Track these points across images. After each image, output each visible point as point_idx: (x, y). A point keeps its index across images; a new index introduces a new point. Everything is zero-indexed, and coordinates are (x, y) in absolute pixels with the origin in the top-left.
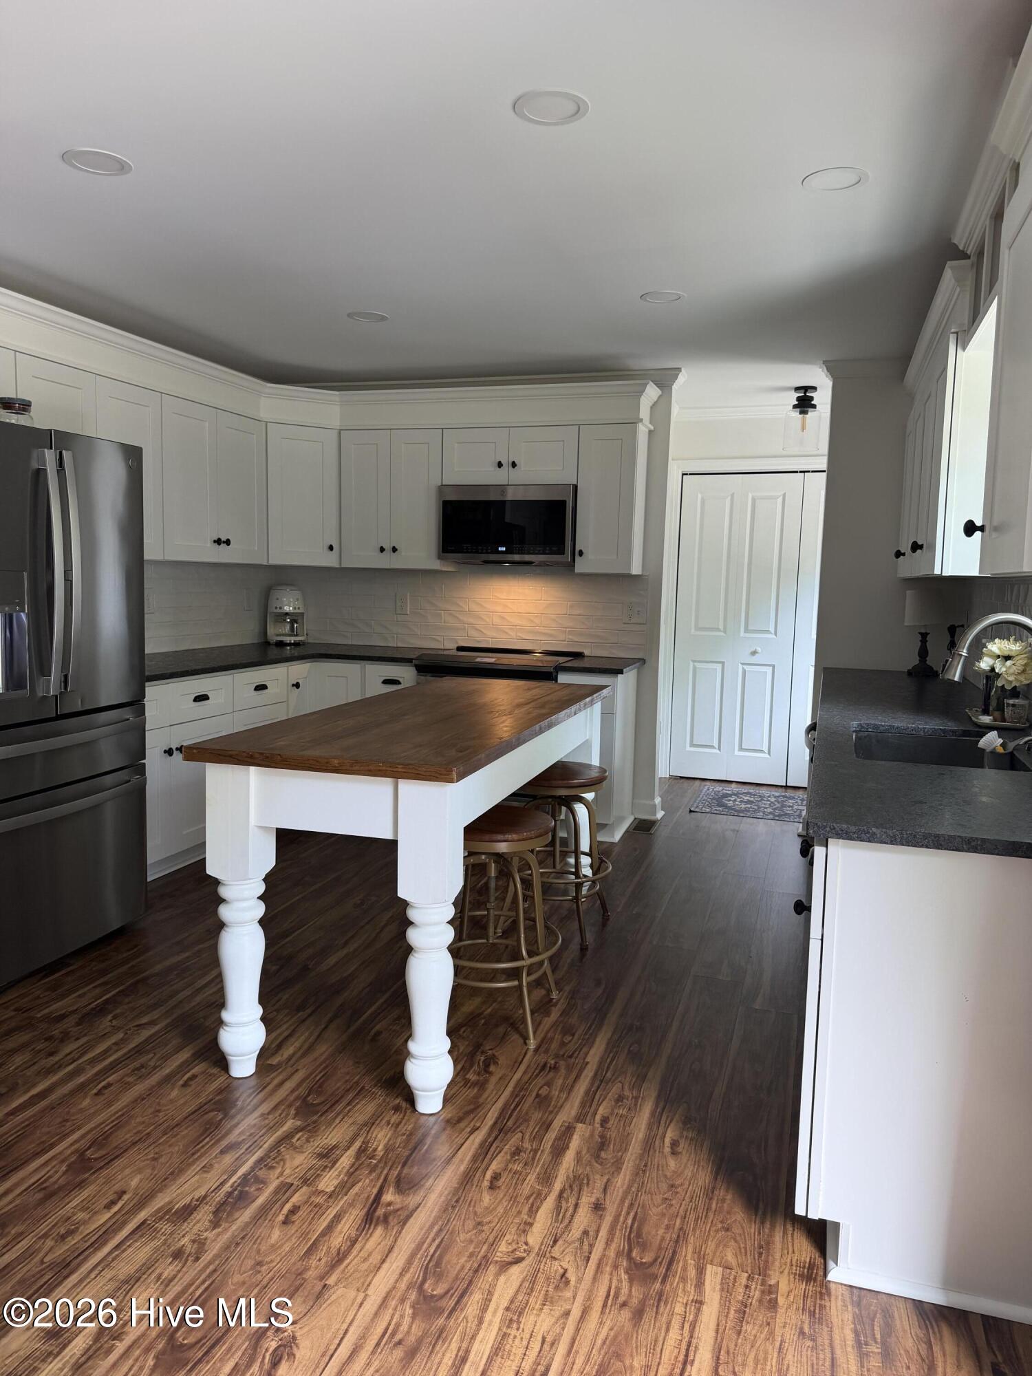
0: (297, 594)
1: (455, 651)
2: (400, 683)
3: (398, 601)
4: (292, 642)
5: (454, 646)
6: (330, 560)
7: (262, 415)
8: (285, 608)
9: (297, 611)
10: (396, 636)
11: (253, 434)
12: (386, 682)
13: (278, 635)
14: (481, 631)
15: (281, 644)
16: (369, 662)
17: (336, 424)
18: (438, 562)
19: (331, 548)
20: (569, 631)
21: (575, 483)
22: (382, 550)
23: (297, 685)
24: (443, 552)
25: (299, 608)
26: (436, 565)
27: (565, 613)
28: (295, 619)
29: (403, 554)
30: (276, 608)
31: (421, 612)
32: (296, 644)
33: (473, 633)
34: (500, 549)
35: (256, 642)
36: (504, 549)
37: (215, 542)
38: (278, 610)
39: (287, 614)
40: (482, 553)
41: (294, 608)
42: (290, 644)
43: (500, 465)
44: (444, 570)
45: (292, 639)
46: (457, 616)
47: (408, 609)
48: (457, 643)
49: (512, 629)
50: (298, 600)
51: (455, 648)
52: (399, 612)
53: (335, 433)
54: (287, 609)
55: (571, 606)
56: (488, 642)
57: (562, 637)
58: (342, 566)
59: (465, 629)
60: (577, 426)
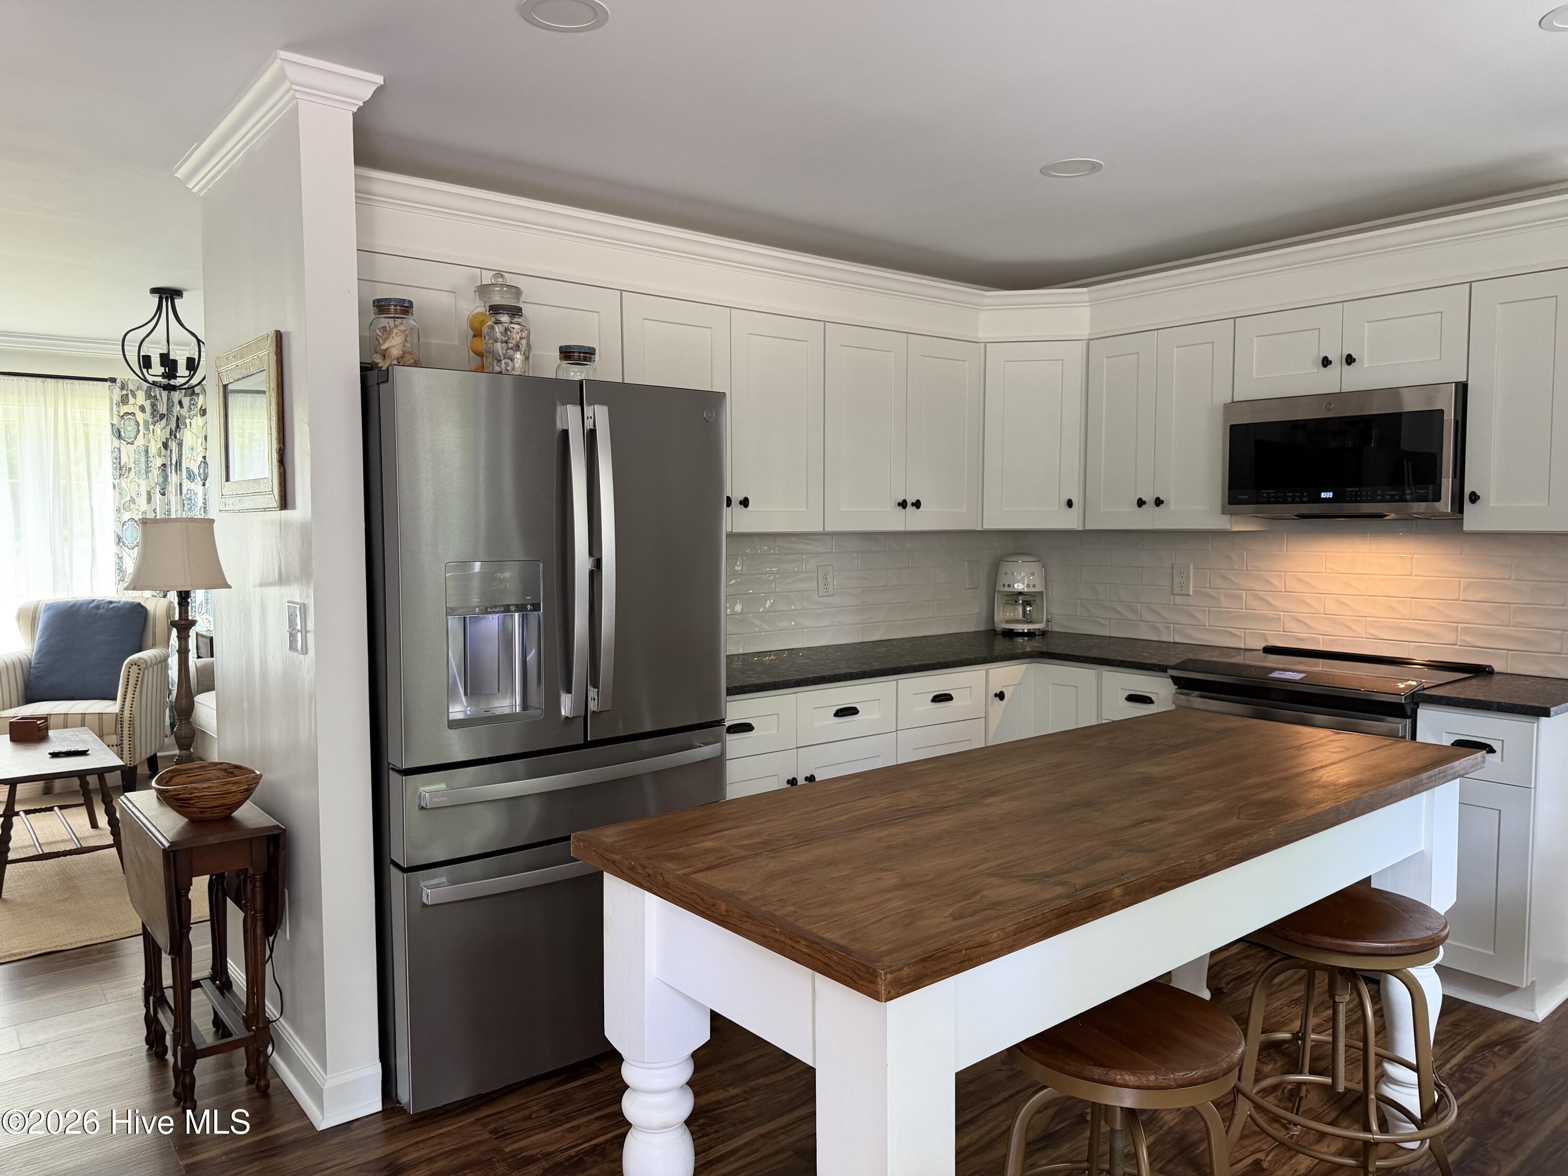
0: (1035, 567)
1: (1261, 652)
2: (1151, 701)
3: (1175, 575)
4: (1026, 631)
5: (1261, 645)
6: (1070, 521)
7: (980, 335)
8: (1016, 586)
9: (1032, 589)
10: (1172, 625)
11: (966, 361)
12: (1132, 698)
13: (1008, 622)
14: (1305, 623)
15: (1010, 634)
16: (1108, 668)
17: (1085, 333)
18: (1226, 518)
19: (1070, 504)
20: (1463, 628)
21: (1464, 379)
22: (1141, 503)
23: (1001, 696)
24: (1230, 503)
25: (1034, 586)
26: (1222, 523)
27: (1456, 597)
28: (1028, 599)
29: (1172, 508)
30: (1004, 585)
31: (1212, 592)
32: (1030, 634)
33: (1292, 626)
34: (1323, 495)
35: (982, 628)
36: (1330, 495)
37: (899, 504)
38: (1007, 589)
39: (1020, 593)
40: (1293, 502)
41: (1028, 586)
42: (1023, 634)
43: (1326, 362)
44: (1234, 530)
45: (1025, 628)
46: (1267, 598)
47: (1191, 589)
48: (1266, 640)
49: (1356, 620)
50: (1033, 574)
51: (1261, 648)
52: (1176, 591)
53: (1080, 348)
54: (1019, 587)
55: (1468, 587)
56: (1317, 641)
57: (1451, 638)
58: (1086, 528)
59: (1280, 619)
60: (1468, 285)
